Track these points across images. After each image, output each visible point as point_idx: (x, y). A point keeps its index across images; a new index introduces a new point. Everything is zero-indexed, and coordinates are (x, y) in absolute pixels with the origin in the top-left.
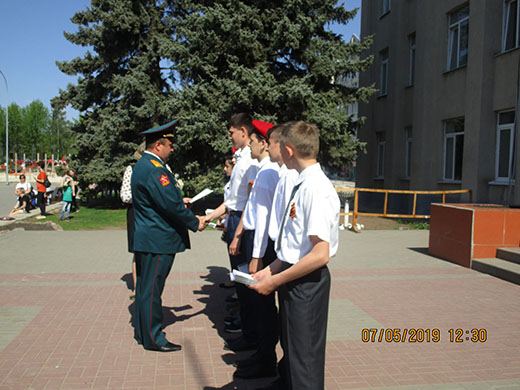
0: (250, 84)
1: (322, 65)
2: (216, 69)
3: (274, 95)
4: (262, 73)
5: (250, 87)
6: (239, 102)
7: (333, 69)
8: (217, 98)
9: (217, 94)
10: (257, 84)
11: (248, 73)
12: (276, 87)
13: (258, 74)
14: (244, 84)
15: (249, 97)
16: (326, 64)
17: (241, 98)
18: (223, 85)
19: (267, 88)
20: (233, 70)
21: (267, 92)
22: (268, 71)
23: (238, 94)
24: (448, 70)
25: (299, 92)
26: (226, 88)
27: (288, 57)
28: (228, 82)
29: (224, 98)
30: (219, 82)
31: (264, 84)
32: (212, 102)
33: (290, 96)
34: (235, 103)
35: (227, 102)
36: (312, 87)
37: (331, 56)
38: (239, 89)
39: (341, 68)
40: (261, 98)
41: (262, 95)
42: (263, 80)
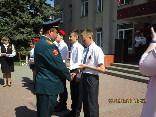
0: (24, 18)
1: (46, 13)
2: (11, 13)
3: (32, 22)
4: (27, 15)
5: (24, 19)
6: (20, 24)
7: (49, 14)
8: (12, 22)
9: (12, 21)
10: (26, 18)
11: (23, 15)
12: (32, 19)
13: (26, 15)
14: (22, 18)
15: (23, 23)
16: (47, 13)
17: (21, 23)
18: (15, 18)
19: (29, 20)
20: (18, 14)
21: (29, 21)
22: (29, 14)
23: (20, 21)
24: (82, 16)
25: (40, 21)
26: (16, 19)
27: (34, 10)
28: (16, 18)
29: (15, 22)
30: (13, 18)
31: (28, 18)
32: (10, 24)
33: (36, 22)
34: (19, 24)
35: (15, 24)
36: (43, 20)
37: (48, 10)
38: (20, 20)
39: (52, 14)
40: (27, 23)
41: (28, 22)
42: (28, 17)
